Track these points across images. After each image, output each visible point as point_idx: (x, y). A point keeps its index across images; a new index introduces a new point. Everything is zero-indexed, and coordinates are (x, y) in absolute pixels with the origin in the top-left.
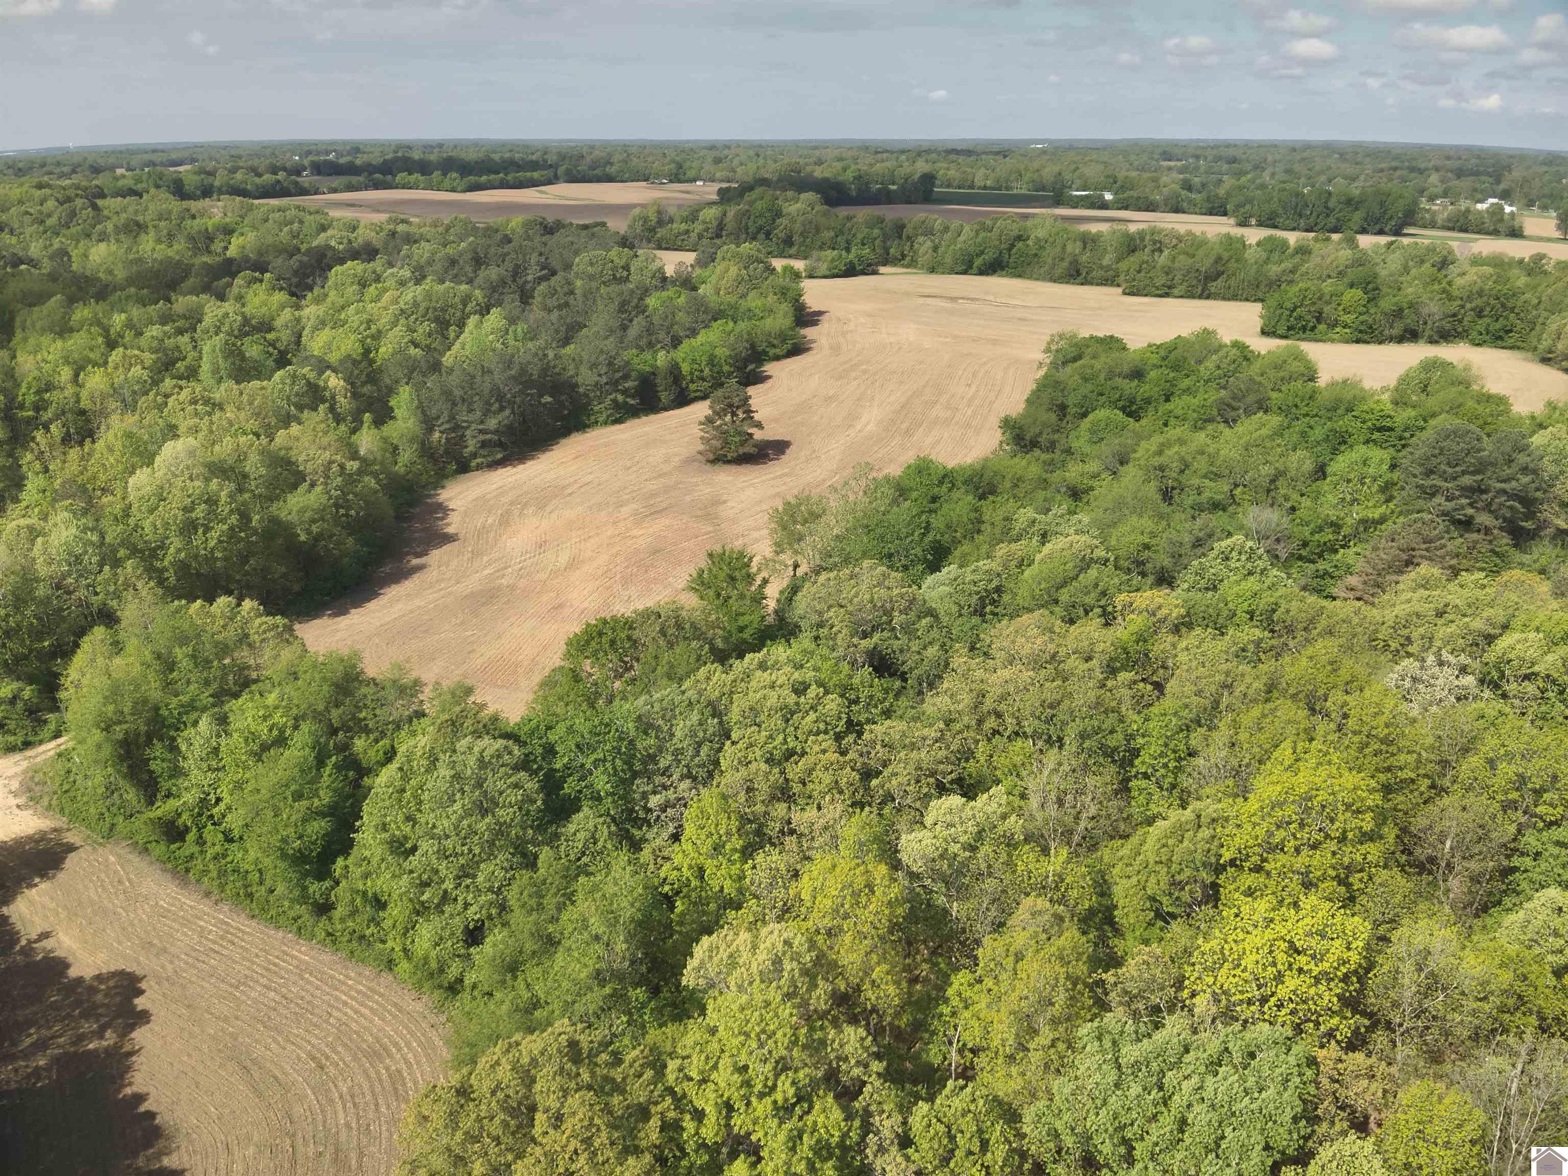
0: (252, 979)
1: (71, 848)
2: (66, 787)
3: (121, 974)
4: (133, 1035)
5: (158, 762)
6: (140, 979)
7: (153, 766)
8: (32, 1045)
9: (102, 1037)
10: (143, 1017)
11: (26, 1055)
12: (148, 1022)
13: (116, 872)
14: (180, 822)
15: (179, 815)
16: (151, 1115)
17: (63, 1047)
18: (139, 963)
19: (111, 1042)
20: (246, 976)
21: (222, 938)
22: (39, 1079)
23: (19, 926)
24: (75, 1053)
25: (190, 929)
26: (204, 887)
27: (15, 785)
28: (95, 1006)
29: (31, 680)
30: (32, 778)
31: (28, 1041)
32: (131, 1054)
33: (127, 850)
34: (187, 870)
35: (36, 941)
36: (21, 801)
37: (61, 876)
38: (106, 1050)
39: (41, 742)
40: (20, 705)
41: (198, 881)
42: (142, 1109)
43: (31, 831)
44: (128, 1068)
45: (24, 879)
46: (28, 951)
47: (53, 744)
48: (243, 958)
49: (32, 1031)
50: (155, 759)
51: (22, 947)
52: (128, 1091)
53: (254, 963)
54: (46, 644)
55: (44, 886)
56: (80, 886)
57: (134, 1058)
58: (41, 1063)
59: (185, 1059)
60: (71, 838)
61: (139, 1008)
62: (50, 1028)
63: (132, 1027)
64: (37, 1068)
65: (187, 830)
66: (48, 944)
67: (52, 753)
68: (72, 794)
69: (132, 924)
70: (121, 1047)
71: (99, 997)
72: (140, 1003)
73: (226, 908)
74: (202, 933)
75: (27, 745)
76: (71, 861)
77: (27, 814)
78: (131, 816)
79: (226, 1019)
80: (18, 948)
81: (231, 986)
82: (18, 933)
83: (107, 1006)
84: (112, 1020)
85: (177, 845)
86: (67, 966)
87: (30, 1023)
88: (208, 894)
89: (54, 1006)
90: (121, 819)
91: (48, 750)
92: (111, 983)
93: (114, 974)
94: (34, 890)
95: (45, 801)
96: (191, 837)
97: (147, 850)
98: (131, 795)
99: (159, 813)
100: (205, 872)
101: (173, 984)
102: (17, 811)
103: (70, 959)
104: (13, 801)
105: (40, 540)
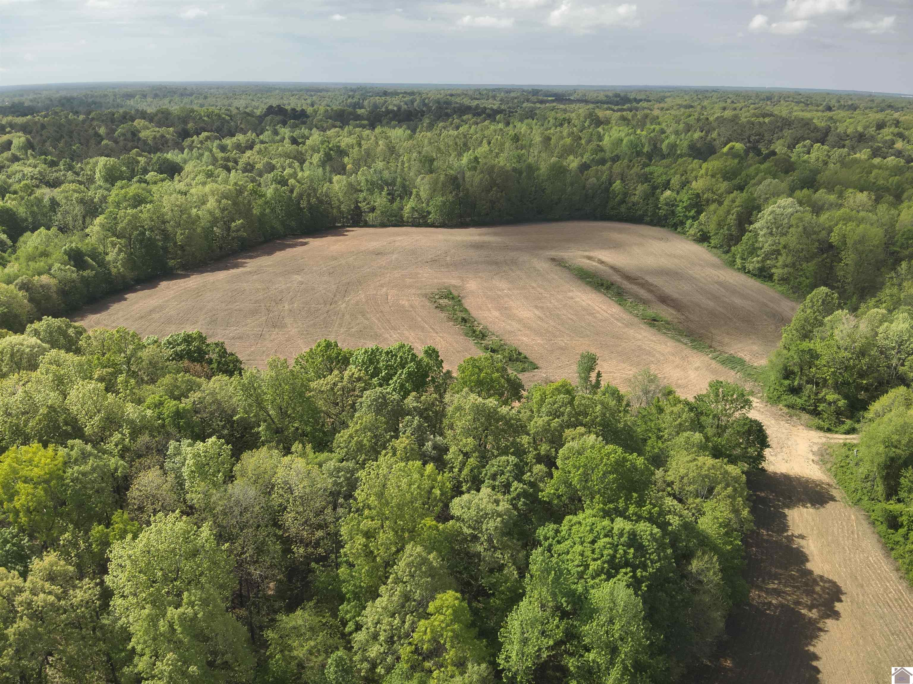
0: (903, 635)
1: (833, 499)
2: (842, 464)
3: (834, 583)
4: (827, 621)
5: (907, 480)
6: (843, 594)
7: (902, 480)
8: (773, 589)
9: (810, 611)
10: (836, 615)
11: (768, 592)
12: (837, 619)
13: (852, 526)
14: (900, 519)
15: (901, 515)
16: (817, 670)
17: (788, 601)
18: (846, 584)
19: (814, 617)
20: (900, 632)
21: (896, 600)
22: (769, 609)
23: (790, 523)
24: (793, 609)
25: (880, 583)
26: (897, 564)
27: (815, 448)
28: (813, 592)
29: (846, 397)
30: (826, 450)
31: (771, 586)
32: (821, 630)
33: (863, 517)
34: (892, 549)
35: (796, 537)
36: (816, 458)
37: (822, 510)
38: (810, 618)
39: (837, 432)
40: (833, 407)
41: (895, 559)
42: (815, 663)
43: (816, 478)
44: (817, 637)
45: (802, 501)
46: (790, 539)
47: (844, 436)
48: (903, 620)
49: (776, 582)
50: (905, 477)
51: (788, 536)
52: (811, 649)
53: (908, 627)
54: (865, 382)
55: (811, 510)
56: (830, 522)
57: (822, 633)
58: (774, 602)
59: (849, 654)
60: (834, 492)
61: (836, 609)
62: (785, 586)
63: (828, 617)
64: (770, 602)
65: (902, 526)
66: (802, 542)
67: (841, 441)
68: (845, 469)
69: (850, 560)
70: (818, 623)
71: (818, 589)
72: (838, 606)
73: (905, 584)
74: (886, 589)
75: (829, 430)
76: (830, 505)
77: (816, 467)
78: (873, 500)
79: (879, 648)
80: (785, 534)
81: (890, 631)
82: (788, 526)
83: (820, 596)
84: (819, 605)
85: (892, 531)
86: (807, 560)
87: (776, 577)
88: (898, 570)
89: (792, 577)
90: (867, 498)
91: (839, 438)
92: (827, 585)
93: (830, 581)
94: (805, 510)
95: (829, 466)
96: (902, 531)
97: (874, 523)
98: (880, 489)
99: (891, 507)
100: (902, 557)
101: (859, 608)
102: (811, 462)
103: (810, 558)
104: (811, 457)
105: (886, 324)
